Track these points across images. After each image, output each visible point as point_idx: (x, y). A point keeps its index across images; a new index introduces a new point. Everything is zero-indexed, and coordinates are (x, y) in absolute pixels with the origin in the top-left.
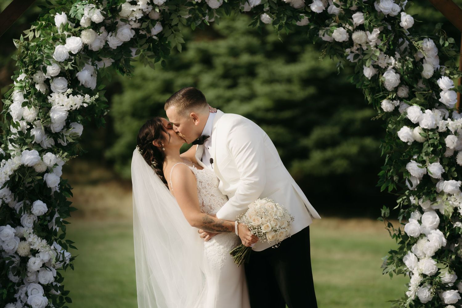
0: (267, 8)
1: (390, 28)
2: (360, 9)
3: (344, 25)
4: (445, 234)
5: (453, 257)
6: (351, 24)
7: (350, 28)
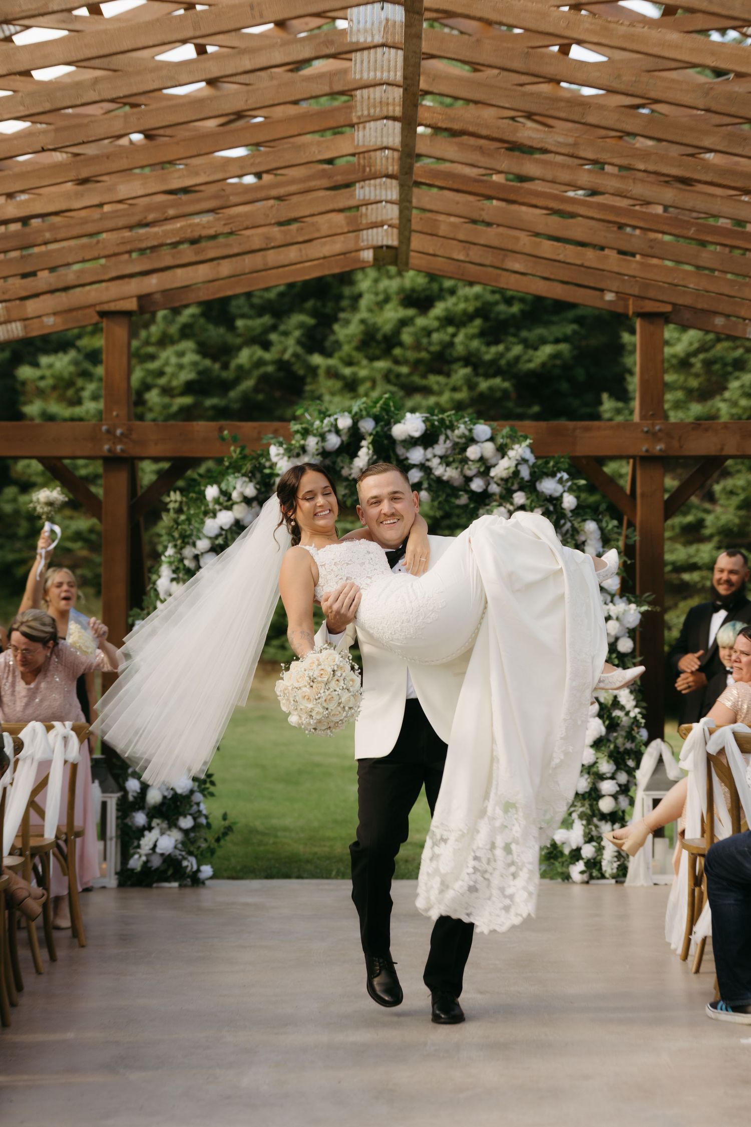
0: (425, 485)
1: (551, 508)
2: (521, 489)
3: (504, 504)
4: (604, 722)
5: (612, 746)
6: (512, 504)
7: (511, 508)
